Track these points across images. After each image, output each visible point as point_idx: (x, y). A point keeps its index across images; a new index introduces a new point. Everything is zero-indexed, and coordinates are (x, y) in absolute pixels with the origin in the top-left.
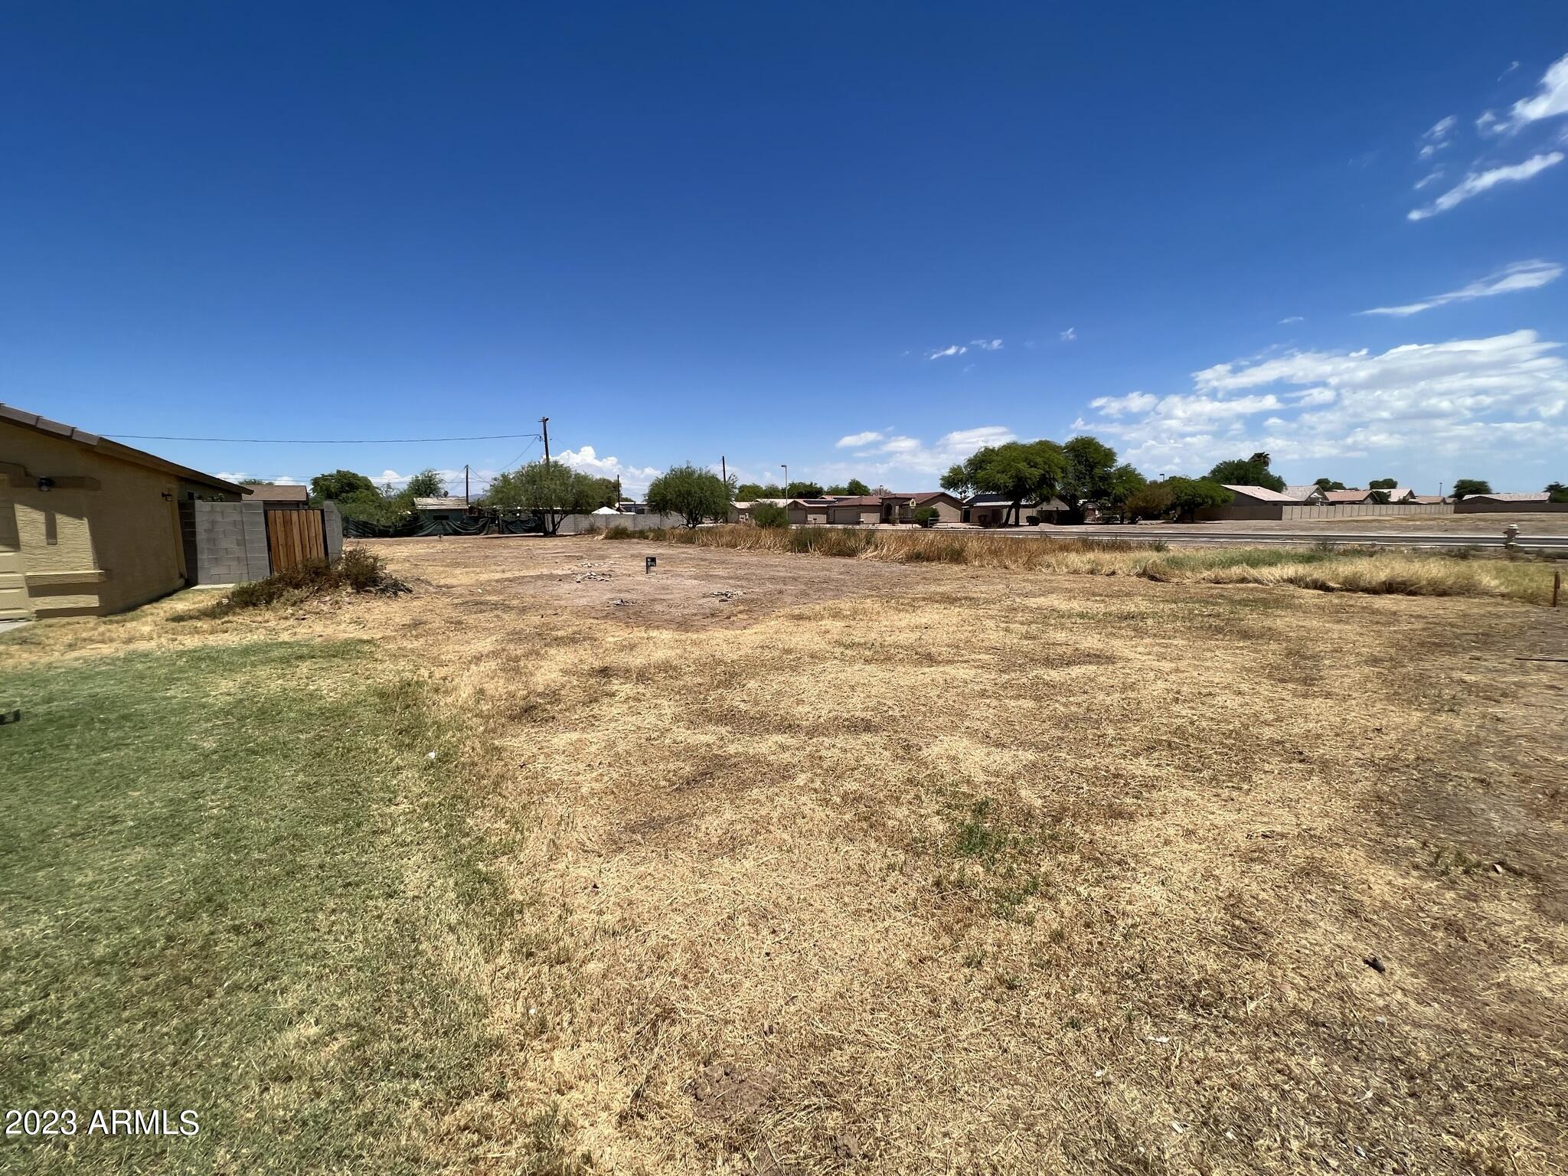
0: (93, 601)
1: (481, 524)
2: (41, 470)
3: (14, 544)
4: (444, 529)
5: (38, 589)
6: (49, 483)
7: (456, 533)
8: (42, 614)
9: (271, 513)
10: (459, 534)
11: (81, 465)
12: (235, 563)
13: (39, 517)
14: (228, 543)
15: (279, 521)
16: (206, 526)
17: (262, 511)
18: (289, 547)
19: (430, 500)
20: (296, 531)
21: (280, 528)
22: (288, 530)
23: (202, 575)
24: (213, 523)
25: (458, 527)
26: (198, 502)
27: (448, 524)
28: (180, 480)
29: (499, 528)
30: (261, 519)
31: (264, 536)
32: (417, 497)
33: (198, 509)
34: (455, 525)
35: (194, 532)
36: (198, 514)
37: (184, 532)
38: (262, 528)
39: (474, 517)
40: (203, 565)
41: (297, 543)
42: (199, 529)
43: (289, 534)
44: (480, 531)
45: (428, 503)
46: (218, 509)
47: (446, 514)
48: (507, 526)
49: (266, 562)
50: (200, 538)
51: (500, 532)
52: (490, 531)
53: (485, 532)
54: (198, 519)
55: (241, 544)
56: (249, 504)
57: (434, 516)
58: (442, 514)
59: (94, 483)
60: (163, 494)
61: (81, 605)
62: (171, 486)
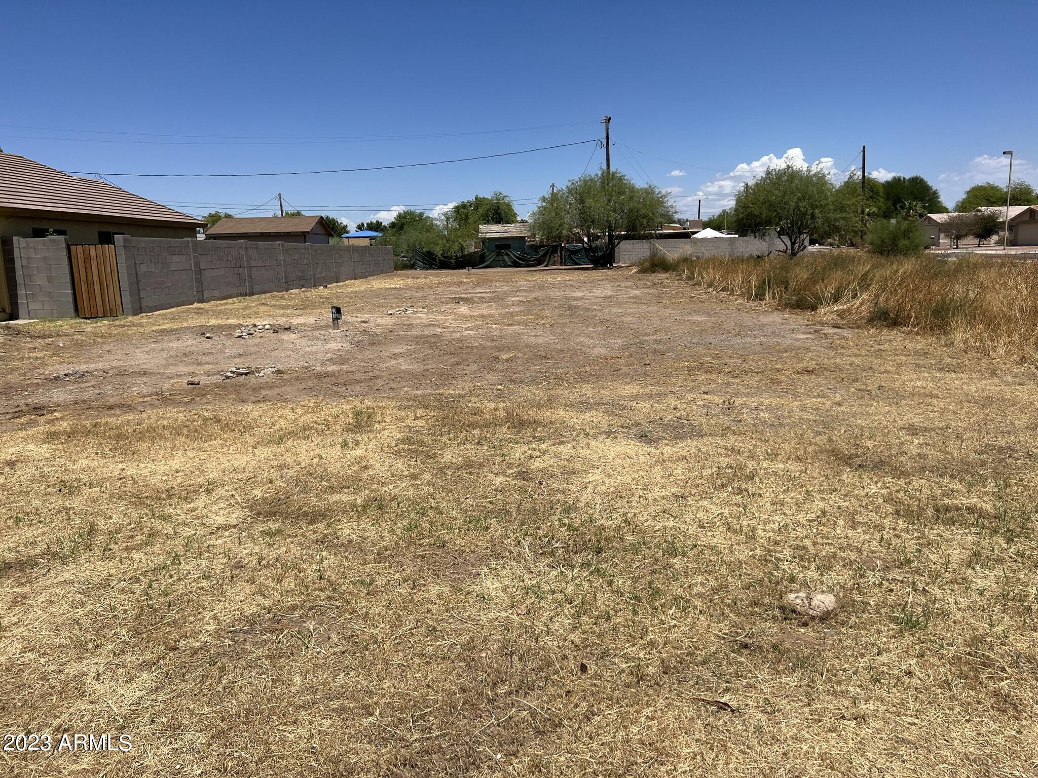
1: (542, 253)
4: (504, 261)
7: (516, 265)
9: (73, 248)
10: (519, 266)
12: (45, 299)
14: (40, 279)
15: (80, 256)
17: (64, 246)
18: (90, 284)
19: (495, 227)
20: (94, 267)
21: (81, 264)
22: (88, 266)
23: (22, 310)
24: (28, 259)
25: (518, 258)
26: (15, 239)
27: (507, 254)
28: (7, 217)
29: (561, 259)
30: (64, 255)
31: (67, 271)
32: (481, 224)
33: (15, 245)
34: (515, 256)
35: (14, 268)
36: (16, 251)
37: (6, 268)
38: (66, 263)
39: (536, 248)
40: (22, 300)
41: (96, 279)
42: (18, 265)
43: (89, 270)
44: (539, 262)
45: (492, 230)
46: (31, 245)
47: (508, 242)
48: (569, 256)
49: (71, 299)
50: (19, 273)
51: (561, 264)
52: (551, 262)
53: (546, 263)
54: (16, 255)
55: (50, 279)
56: (54, 240)
57: (496, 246)
58: (504, 242)
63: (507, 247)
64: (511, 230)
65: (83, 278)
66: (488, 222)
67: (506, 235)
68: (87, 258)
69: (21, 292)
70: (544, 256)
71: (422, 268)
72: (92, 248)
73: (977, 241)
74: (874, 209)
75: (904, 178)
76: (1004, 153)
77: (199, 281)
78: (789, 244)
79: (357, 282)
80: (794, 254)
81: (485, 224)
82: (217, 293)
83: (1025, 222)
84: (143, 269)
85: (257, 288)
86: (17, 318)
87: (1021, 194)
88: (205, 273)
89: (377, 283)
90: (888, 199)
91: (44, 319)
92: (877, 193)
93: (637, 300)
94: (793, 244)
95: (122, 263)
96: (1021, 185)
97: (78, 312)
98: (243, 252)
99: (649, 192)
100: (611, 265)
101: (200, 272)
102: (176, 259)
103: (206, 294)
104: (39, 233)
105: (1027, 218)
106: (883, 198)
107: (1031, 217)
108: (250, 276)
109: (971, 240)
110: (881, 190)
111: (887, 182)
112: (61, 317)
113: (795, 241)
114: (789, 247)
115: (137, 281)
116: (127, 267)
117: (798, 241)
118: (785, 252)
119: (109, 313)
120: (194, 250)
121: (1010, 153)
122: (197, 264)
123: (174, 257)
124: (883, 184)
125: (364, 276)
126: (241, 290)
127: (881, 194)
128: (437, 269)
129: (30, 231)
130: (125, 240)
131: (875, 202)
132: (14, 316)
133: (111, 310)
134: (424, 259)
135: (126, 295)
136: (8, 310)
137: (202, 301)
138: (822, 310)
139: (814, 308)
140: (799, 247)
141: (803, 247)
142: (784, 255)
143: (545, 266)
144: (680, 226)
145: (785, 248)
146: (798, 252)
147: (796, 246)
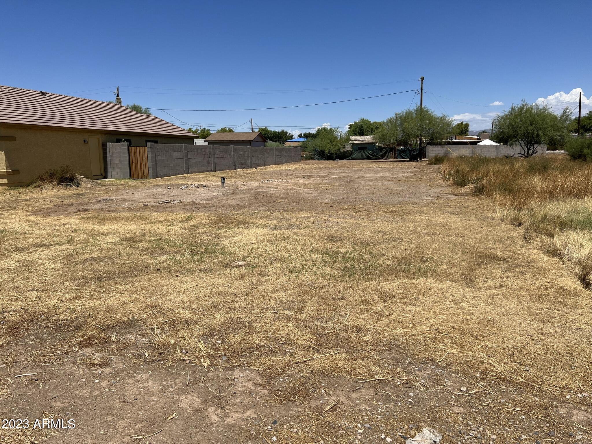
0: (5, 181)
1: (383, 152)
4: (362, 156)
7: (368, 158)
9: (130, 148)
10: (371, 159)
12: (118, 170)
14: (117, 161)
15: (133, 151)
17: (126, 147)
18: (136, 164)
19: (359, 138)
20: (138, 156)
21: (133, 155)
22: (136, 156)
23: (109, 175)
24: (113, 152)
25: (370, 154)
26: (108, 143)
27: (364, 152)
28: (105, 134)
29: (395, 155)
30: (127, 151)
31: (127, 158)
32: (352, 136)
33: (108, 146)
34: (368, 153)
35: (107, 156)
36: (108, 149)
37: (104, 156)
38: (127, 155)
39: (380, 149)
40: (109, 170)
41: (139, 162)
42: (108, 155)
43: (136, 158)
44: (383, 157)
45: (357, 139)
46: (114, 147)
47: (366, 146)
48: (400, 154)
49: (128, 170)
50: (108, 159)
51: (395, 158)
52: (389, 157)
53: (386, 158)
54: (108, 151)
55: (120, 162)
56: (123, 144)
57: (359, 147)
58: (363, 146)
59: (13, 139)
60: (85, 141)
61: (4, 183)
62: (98, 137)
63: (365, 148)
64: (368, 139)
65: (134, 161)
66: (356, 135)
67: (364, 142)
68: (136, 153)
69: (109, 167)
70: (385, 153)
71: (318, 159)
72: (138, 148)
77: (187, 164)
78: (526, 150)
79: (274, 166)
80: (529, 156)
81: (354, 135)
82: (196, 170)
84: (159, 158)
85: (218, 168)
86: (106, 178)
88: (191, 160)
89: (284, 167)
91: (117, 179)
94: (529, 150)
95: (150, 155)
97: (131, 176)
98: (211, 150)
99: (443, 119)
100: (421, 159)
101: (188, 159)
102: (176, 153)
103: (190, 170)
104: (118, 141)
108: (215, 162)
112: (124, 178)
113: (530, 148)
114: (526, 152)
115: (156, 163)
116: (152, 157)
117: (532, 148)
118: (524, 155)
119: (144, 177)
120: (185, 150)
122: (187, 156)
123: (175, 153)
125: (282, 163)
126: (209, 169)
128: (326, 160)
129: (115, 140)
130: (151, 145)
132: (105, 177)
133: (144, 176)
134: (319, 154)
135: (151, 169)
136: (103, 175)
137: (187, 173)
140: (533, 151)
141: (535, 151)
142: (523, 156)
143: (385, 159)
144: (477, 137)
145: (524, 152)
146: (532, 154)
147: (531, 151)
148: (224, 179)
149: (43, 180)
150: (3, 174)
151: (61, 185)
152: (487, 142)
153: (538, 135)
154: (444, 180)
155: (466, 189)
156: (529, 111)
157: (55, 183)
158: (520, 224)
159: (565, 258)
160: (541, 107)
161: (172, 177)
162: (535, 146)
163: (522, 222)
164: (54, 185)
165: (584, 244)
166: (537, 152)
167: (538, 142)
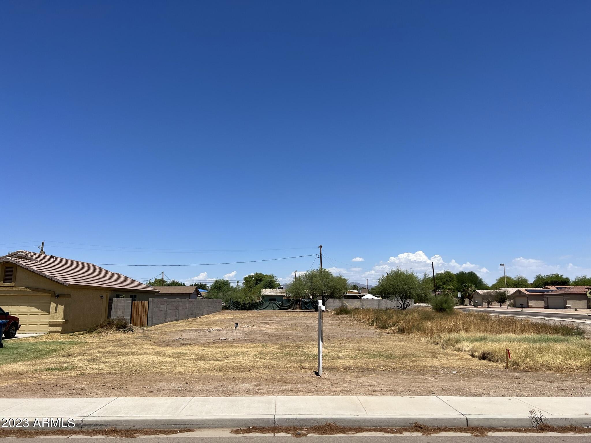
0: (60, 329)
1: (290, 303)
2: (57, 292)
3: (49, 312)
4: (272, 307)
5: (51, 325)
6: (58, 296)
7: (278, 308)
8: (50, 332)
9: (134, 302)
10: (280, 309)
11: (66, 291)
13: (55, 305)
14: (120, 313)
15: (136, 305)
16: (115, 307)
17: (131, 302)
18: (137, 315)
19: (269, 290)
20: (140, 309)
21: (135, 308)
22: (138, 308)
24: (118, 305)
25: (279, 305)
26: (114, 298)
27: (275, 303)
28: (111, 291)
29: (300, 306)
31: (130, 310)
32: (262, 289)
33: (114, 300)
34: (278, 304)
35: (111, 309)
36: (113, 303)
37: (109, 309)
38: (130, 308)
39: (288, 300)
41: (140, 313)
42: (113, 308)
43: (138, 311)
44: (289, 307)
45: (267, 292)
46: (119, 301)
47: (275, 298)
48: (304, 305)
49: (129, 320)
50: (113, 310)
51: (300, 308)
52: (295, 308)
53: (292, 308)
55: (124, 313)
56: (127, 299)
57: (269, 299)
58: (273, 298)
59: (69, 296)
60: (101, 297)
61: (58, 330)
62: (107, 293)
63: (275, 300)
64: (277, 292)
65: (135, 313)
66: (266, 288)
67: (274, 294)
68: (138, 306)
70: (292, 304)
71: (233, 309)
72: (140, 302)
73: (499, 304)
74: (452, 287)
75: (465, 272)
76: (501, 265)
77: (166, 315)
78: (402, 304)
80: (405, 308)
81: (264, 289)
82: (169, 319)
83: (517, 296)
84: (155, 310)
85: (180, 318)
87: (521, 282)
90: (458, 282)
92: (453, 279)
93: (331, 325)
94: (404, 304)
95: (150, 307)
96: (521, 277)
98: (177, 303)
99: (340, 278)
101: (167, 311)
102: (162, 306)
104: (118, 296)
105: (518, 294)
106: (456, 281)
107: (519, 294)
108: (178, 313)
109: (495, 304)
110: (455, 277)
111: (458, 274)
113: (405, 302)
114: (403, 305)
115: (153, 314)
116: (152, 309)
117: (406, 302)
120: (167, 303)
121: (503, 265)
122: (166, 308)
124: (455, 275)
127: (455, 279)
128: (240, 310)
129: (115, 296)
130: (153, 300)
131: (452, 283)
133: (143, 324)
134: (234, 305)
135: (149, 319)
137: (166, 323)
138: (389, 329)
139: (387, 329)
140: (407, 305)
141: (408, 305)
142: (400, 308)
143: (292, 310)
144: (357, 291)
145: (401, 305)
146: (406, 307)
147: (405, 305)
148: (237, 324)
149: (102, 327)
150: (59, 323)
151: (120, 330)
152: (369, 296)
153: (410, 292)
154: (369, 325)
155: (389, 330)
156: (402, 274)
157: (115, 329)
158: (437, 344)
159: (464, 351)
160: (409, 273)
161: (159, 325)
162: (408, 300)
163: (438, 342)
164: (114, 331)
165: (469, 345)
166: (410, 305)
167: (410, 298)
